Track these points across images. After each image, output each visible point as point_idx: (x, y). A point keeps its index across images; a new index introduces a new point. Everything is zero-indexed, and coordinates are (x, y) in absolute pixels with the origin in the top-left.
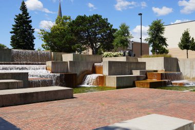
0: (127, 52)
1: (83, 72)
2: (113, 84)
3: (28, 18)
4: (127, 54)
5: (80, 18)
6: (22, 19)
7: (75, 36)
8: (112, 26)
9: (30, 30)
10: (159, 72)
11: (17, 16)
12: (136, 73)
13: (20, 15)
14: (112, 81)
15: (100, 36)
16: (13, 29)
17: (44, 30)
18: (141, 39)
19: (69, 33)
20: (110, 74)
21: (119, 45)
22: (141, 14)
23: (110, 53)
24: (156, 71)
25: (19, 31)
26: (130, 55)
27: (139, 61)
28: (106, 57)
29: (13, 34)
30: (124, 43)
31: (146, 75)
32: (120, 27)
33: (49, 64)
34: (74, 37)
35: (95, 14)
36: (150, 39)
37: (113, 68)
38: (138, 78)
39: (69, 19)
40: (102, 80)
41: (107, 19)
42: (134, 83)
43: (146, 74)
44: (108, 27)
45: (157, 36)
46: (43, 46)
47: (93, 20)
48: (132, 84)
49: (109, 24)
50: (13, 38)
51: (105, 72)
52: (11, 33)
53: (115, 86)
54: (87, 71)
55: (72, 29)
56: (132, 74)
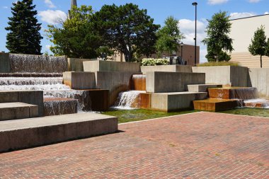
0: (176, 58)
1: (117, 88)
2: (163, 105)
3: (32, 8)
4: (174, 61)
5: (106, 8)
6: (22, 8)
7: (101, 34)
8: (152, 20)
9: (36, 25)
11: (15, 5)
12: (193, 89)
13: (19, 2)
14: (160, 102)
15: (135, 35)
16: (10, 24)
17: (53, 26)
18: (195, 39)
19: (91, 30)
20: (156, 91)
21: (165, 48)
22: (196, 4)
24: (221, 86)
25: (19, 26)
27: (194, 71)
28: (146, 65)
29: (9, 32)
30: (173, 46)
31: (207, 91)
32: (166, 23)
33: (67, 75)
34: (98, 36)
35: (129, 3)
36: (210, 39)
37: (161, 81)
38: (197, 96)
39: (90, 9)
40: (145, 99)
41: (146, 11)
42: (192, 104)
44: (147, 22)
45: (219, 34)
46: (52, 49)
47: (127, 12)
48: (188, 105)
49: (149, 17)
50: (9, 38)
51: (150, 87)
52: (7, 29)
53: (166, 109)
54: (122, 86)
55: (96, 25)
56: (186, 90)
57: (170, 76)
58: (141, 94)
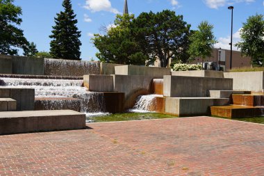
0: (210, 63)
1: (135, 92)
2: (175, 109)
3: (73, 17)
4: (209, 67)
5: (144, 15)
6: (64, 18)
7: (136, 40)
8: (189, 26)
9: (76, 32)
10: (253, 94)
11: (58, 15)
12: (215, 94)
13: (61, 13)
14: (173, 106)
15: (173, 41)
16: (53, 32)
18: (231, 44)
19: (128, 37)
20: (173, 95)
21: (197, 53)
22: (232, 8)
23: (183, 65)
24: (249, 93)
26: (213, 67)
27: (225, 77)
29: (53, 39)
30: (206, 51)
32: (200, 28)
33: (86, 78)
34: (133, 43)
35: (165, 10)
36: (244, 43)
37: (178, 86)
38: (216, 102)
39: (133, 18)
40: (160, 103)
41: (182, 16)
42: (209, 109)
43: (231, 97)
44: (184, 27)
45: (254, 39)
46: (97, 55)
47: (163, 18)
48: (205, 110)
49: (185, 23)
50: (52, 44)
51: (167, 91)
52: (51, 37)
53: (178, 113)
54: (141, 89)
55: (132, 32)
56: (208, 96)
57: (189, 80)
58: (157, 98)
